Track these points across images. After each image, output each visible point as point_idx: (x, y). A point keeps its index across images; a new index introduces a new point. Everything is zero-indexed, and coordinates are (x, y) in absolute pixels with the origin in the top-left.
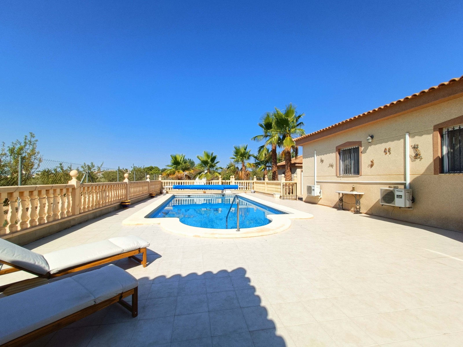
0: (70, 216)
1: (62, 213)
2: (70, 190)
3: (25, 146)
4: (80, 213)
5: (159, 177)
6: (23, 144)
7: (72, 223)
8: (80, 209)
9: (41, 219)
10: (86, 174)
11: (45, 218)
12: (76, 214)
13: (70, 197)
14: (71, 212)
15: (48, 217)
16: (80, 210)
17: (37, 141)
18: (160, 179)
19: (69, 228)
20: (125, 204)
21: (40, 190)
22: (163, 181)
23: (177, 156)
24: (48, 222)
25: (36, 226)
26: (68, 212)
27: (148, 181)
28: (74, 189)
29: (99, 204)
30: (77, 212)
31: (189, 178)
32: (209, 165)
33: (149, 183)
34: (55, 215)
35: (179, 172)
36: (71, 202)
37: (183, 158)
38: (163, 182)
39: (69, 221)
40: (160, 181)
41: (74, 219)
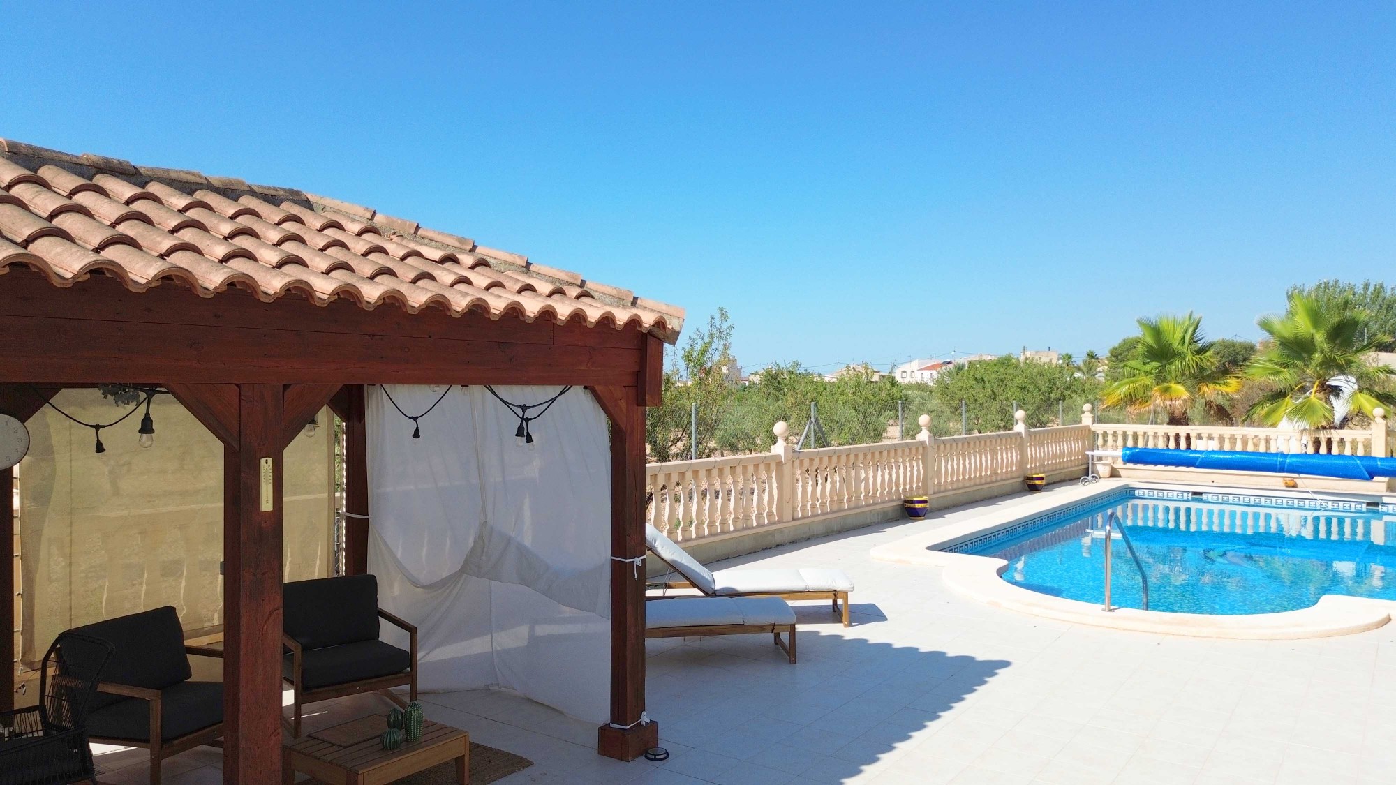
0: (774, 523)
1: (759, 516)
2: (773, 466)
3: (711, 342)
4: (793, 520)
5: (1083, 412)
6: (707, 339)
7: (778, 538)
8: (794, 509)
9: (724, 522)
10: (810, 428)
11: (730, 522)
12: (784, 520)
13: (774, 480)
14: (775, 513)
15: (735, 521)
16: (793, 511)
17: (732, 327)
18: (1087, 420)
19: (771, 548)
20: (911, 505)
21: (721, 467)
22: (1099, 428)
23: (1166, 325)
24: (735, 531)
25: (717, 534)
26: (770, 514)
27: (1019, 434)
28: (779, 464)
29: (840, 501)
30: (787, 516)
31: (1222, 414)
32: (1317, 356)
33: (1021, 437)
34: (747, 517)
35: (1167, 390)
36: (775, 492)
37: (1190, 330)
38: (1100, 432)
39: (771, 533)
40: (1088, 427)
41: (781, 531)
